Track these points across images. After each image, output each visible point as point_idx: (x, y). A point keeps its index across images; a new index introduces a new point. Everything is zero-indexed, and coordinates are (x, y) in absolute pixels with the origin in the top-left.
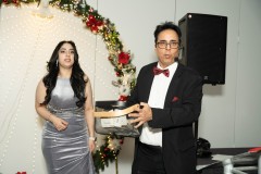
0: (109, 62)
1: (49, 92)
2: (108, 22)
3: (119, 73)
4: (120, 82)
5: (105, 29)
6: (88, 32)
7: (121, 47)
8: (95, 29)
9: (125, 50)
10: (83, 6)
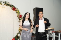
0: (17, 17)
1: (22, 24)
2: (17, 9)
3: (20, 19)
4: (20, 21)
5: (16, 10)
6: (13, 11)
7: (20, 14)
8: (14, 10)
9: (21, 14)
10: (12, 5)
